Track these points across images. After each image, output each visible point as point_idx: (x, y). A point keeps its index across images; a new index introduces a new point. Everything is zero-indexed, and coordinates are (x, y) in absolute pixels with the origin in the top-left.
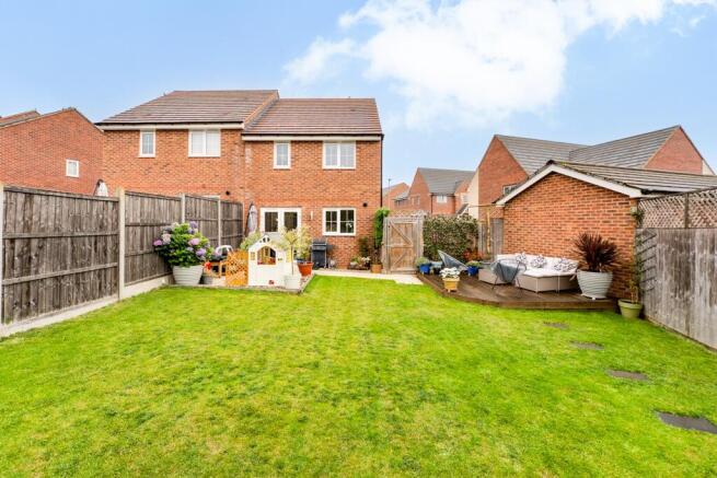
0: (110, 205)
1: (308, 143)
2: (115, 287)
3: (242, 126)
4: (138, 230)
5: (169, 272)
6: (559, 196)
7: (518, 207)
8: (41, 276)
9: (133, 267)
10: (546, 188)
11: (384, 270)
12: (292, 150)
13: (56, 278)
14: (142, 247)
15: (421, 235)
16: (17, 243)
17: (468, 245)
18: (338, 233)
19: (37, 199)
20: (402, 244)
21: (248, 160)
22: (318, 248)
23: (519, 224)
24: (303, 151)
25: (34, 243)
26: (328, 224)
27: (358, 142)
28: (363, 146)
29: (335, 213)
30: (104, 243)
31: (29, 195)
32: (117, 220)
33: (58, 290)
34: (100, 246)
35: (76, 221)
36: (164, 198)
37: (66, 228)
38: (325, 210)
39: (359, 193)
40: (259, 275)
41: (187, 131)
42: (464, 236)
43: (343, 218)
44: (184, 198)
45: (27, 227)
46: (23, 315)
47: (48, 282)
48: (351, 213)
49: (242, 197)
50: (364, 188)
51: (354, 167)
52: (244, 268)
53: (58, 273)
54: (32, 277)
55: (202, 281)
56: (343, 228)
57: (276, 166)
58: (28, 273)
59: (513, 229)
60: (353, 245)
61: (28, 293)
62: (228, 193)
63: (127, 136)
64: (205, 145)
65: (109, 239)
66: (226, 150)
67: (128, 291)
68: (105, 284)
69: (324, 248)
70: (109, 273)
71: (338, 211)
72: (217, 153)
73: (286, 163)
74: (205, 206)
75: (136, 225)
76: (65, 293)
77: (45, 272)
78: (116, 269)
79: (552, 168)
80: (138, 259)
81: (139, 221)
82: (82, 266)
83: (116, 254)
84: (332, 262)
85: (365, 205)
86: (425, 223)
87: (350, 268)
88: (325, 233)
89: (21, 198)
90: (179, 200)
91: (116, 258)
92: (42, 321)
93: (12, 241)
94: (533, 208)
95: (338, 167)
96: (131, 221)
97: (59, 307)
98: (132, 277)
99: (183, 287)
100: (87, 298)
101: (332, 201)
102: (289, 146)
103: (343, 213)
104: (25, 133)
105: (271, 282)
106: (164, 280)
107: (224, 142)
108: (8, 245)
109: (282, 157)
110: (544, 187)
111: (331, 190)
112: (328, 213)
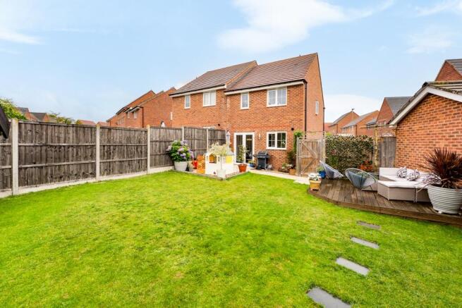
0: (143, 133)
1: (258, 92)
2: (146, 169)
3: (225, 87)
4: (158, 144)
5: (173, 165)
6: (434, 115)
7: (405, 127)
8: (114, 160)
9: (155, 160)
10: (425, 109)
11: (296, 174)
12: (250, 97)
13: (120, 161)
14: (160, 151)
15: (324, 150)
16: (106, 147)
17: (364, 159)
18: (276, 147)
19: (112, 130)
20: (309, 156)
21: (228, 106)
22: (261, 157)
23: (406, 142)
24: (256, 97)
25: (112, 147)
26: (270, 143)
27: (288, 87)
28: (291, 89)
29: (274, 135)
30: (140, 148)
31: (110, 129)
32: (147, 139)
33: (121, 166)
34: (139, 150)
35: (129, 139)
36: (172, 129)
37: (124, 142)
38: (268, 133)
39: (289, 121)
40: (210, 169)
41: (202, 93)
42: (360, 152)
43: (279, 138)
44: (183, 128)
45: (109, 141)
46: (108, 174)
47: (117, 163)
48: (284, 134)
49: (225, 126)
50: (292, 117)
51: (286, 104)
52: (204, 165)
53: (122, 160)
54: (111, 160)
55: (188, 169)
56: (279, 145)
57: (242, 108)
58: (110, 158)
59: (402, 146)
60: (284, 156)
61: (110, 166)
62: (219, 125)
63: (180, 99)
64: (210, 100)
65: (143, 147)
66: (219, 101)
67: (151, 170)
68: (141, 166)
69: (264, 157)
70: (143, 162)
71: (276, 133)
72: (214, 103)
73: (247, 106)
74: (198, 132)
75: (157, 141)
76: (124, 168)
77: (116, 159)
78: (146, 160)
79: (429, 90)
80: (158, 157)
81: (158, 139)
82: (131, 157)
83: (146, 153)
84: (270, 166)
85: (293, 129)
86: (327, 141)
87: (280, 171)
88: (268, 148)
89: (107, 130)
90: (181, 130)
91: (147, 156)
92: (114, 178)
93: (104, 146)
94: (416, 127)
95: (276, 105)
96: (154, 139)
97: (121, 173)
98: (154, 164)
99: (177, 172)
100: (133, 171)
101: (272, 128)
102: (248, 95)
103: (279, 135)
104: (156, 101)
105: (215, 173)
106: (171, 168)
107: (217, 96)
108: (102, 147)
109: (245, 102)
110: (424, 108)
111: (271, 120)
112: (270, 136)
